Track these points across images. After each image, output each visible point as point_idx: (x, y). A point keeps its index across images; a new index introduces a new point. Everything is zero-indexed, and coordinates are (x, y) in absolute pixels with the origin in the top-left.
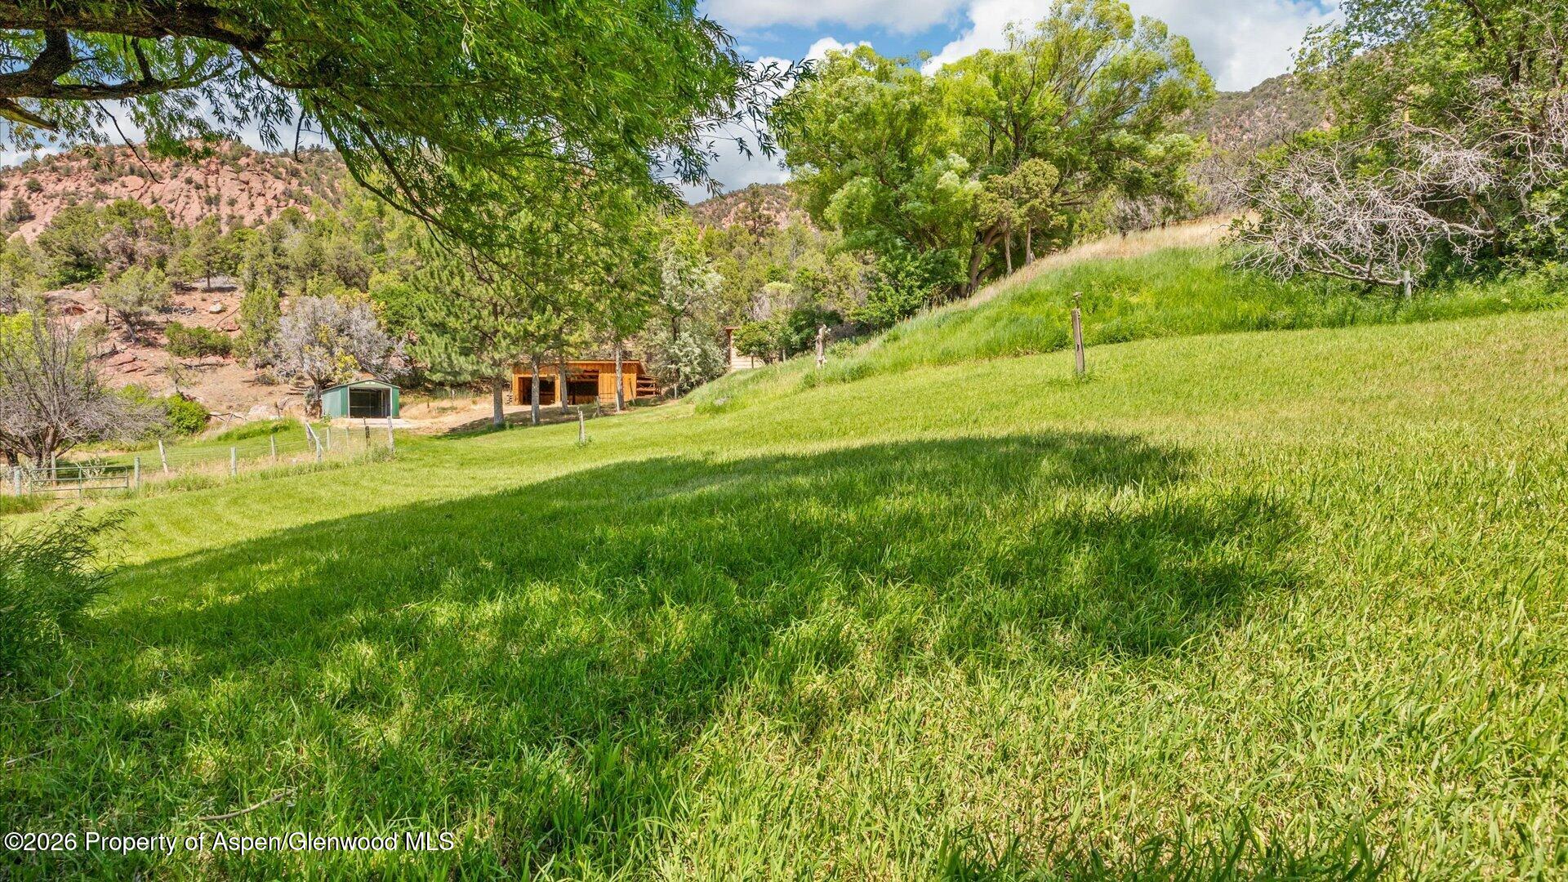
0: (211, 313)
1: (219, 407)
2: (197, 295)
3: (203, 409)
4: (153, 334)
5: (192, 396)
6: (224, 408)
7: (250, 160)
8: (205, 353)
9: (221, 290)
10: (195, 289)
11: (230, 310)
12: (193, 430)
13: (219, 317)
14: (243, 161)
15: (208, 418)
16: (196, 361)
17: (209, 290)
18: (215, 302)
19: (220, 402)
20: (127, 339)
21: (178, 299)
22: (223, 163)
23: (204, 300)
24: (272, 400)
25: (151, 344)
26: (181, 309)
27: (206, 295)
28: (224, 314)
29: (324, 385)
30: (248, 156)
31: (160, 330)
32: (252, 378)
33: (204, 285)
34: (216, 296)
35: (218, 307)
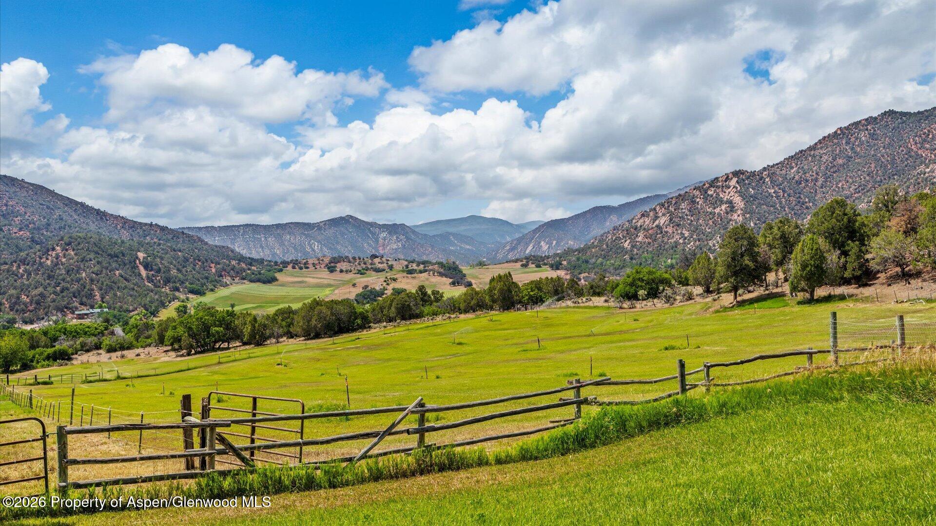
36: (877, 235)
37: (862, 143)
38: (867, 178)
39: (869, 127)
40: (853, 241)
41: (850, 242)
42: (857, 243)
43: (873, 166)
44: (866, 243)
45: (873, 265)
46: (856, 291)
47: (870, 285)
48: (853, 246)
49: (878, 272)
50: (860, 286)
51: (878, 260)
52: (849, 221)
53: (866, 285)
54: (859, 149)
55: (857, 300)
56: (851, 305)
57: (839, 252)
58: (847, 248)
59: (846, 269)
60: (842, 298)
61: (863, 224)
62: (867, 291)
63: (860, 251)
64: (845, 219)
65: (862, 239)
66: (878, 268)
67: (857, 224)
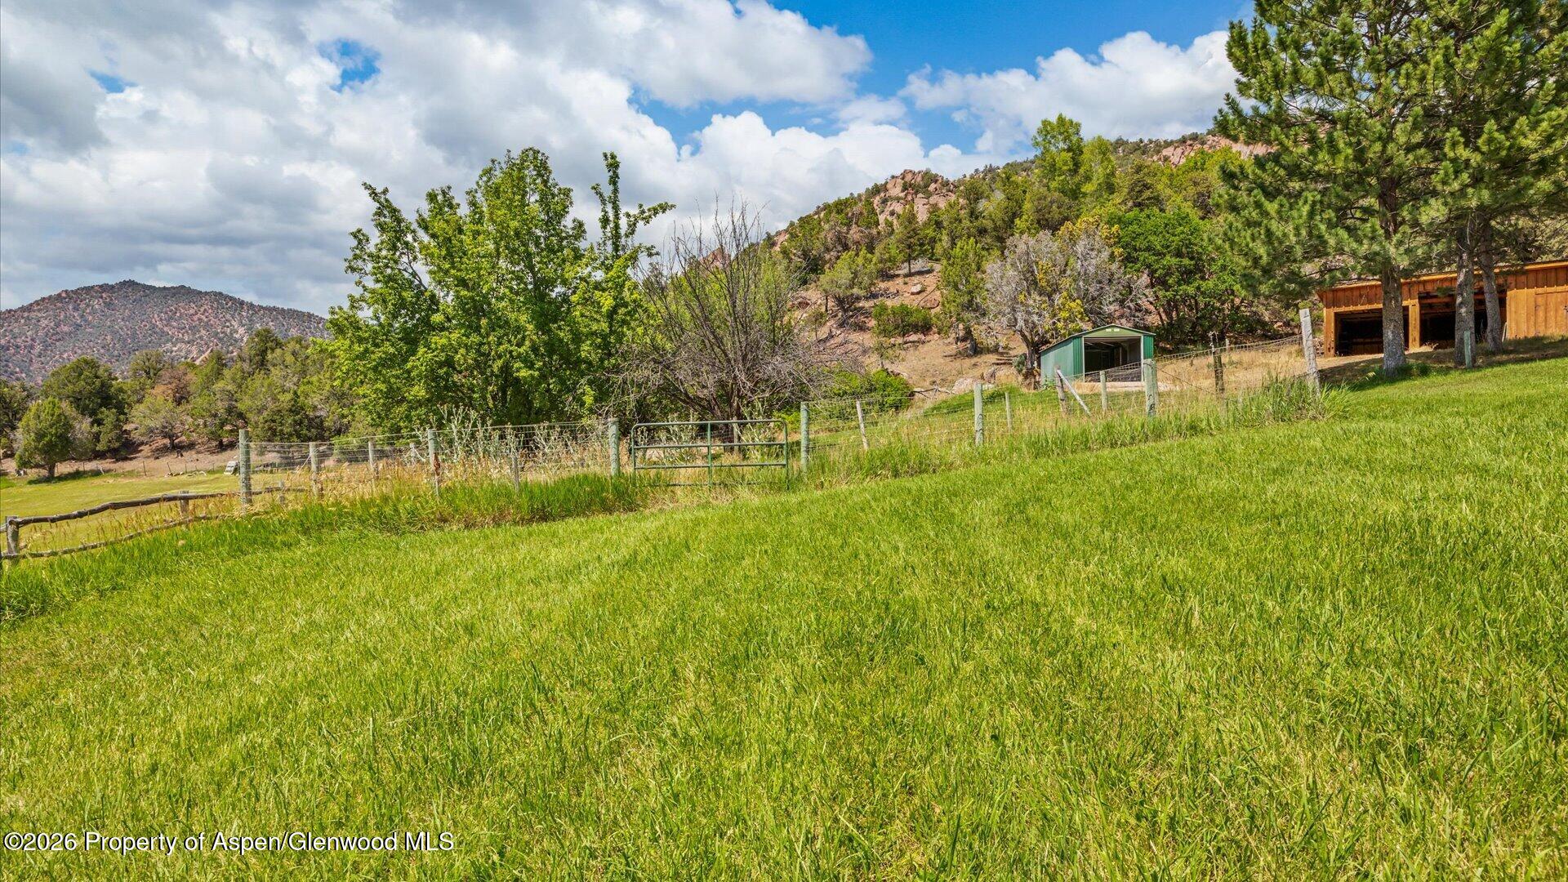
0: (913, 294)
1: (922, 384)
2: (900, 281)
3: (906, 385)
4: (862, 318)
5: (896, 371)
6: (927, 384)
7: (938, 185)
8: (908, 331)
9: (920, 273)
10: (898, 276)
11: (929, 289)
12: (897, 407)
13: (919, 297)
14: (932, 187)
15: (912, 394)
16: (900, 340)
17: (910, 275)
18: (915, 285)
19: (923, 378)
20: (841, 325)
21: (882, 285)
22: (916, 193)
23: (906, 283)
24: (977, 372)
25: (861, 328)
26: (886, 294)
27: (907, 279)
28: (924, 294)
29: (1038, 346)
30: (936, 182)
31: (867, 314)
32: (954, 352)
33: (906, 271)
34: (916, 279)
35: (918, 288)
36: (139, 401)
37: (94, 312)
38: (102, 351)
39: (104, 295)
40: (109, 409)
41: (103, 409)
42: (114, 410)
43: (109, 337)
44: (126, 411)
45: (136, 436)
46: (112, 466)
47: (131, 459)
48: (108, 415)
49: (142, 443)
50: (117, 461)
51: (142, 430)
52: (103, 385)
53: (125, 459)
54: (90, 318)
55: (117, 475)
56: (111, 481)
57: (90, 420)
58: (100, 416)
59: (99, 441)
60: (96, 473)
61: (121, 390)
62: (128, 466)
63: (118, 420)
64: (98, 383)
65: (121, 408)
66: (142, 439)
67: (113, 390)
